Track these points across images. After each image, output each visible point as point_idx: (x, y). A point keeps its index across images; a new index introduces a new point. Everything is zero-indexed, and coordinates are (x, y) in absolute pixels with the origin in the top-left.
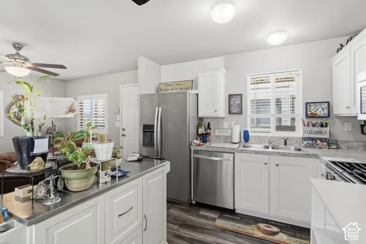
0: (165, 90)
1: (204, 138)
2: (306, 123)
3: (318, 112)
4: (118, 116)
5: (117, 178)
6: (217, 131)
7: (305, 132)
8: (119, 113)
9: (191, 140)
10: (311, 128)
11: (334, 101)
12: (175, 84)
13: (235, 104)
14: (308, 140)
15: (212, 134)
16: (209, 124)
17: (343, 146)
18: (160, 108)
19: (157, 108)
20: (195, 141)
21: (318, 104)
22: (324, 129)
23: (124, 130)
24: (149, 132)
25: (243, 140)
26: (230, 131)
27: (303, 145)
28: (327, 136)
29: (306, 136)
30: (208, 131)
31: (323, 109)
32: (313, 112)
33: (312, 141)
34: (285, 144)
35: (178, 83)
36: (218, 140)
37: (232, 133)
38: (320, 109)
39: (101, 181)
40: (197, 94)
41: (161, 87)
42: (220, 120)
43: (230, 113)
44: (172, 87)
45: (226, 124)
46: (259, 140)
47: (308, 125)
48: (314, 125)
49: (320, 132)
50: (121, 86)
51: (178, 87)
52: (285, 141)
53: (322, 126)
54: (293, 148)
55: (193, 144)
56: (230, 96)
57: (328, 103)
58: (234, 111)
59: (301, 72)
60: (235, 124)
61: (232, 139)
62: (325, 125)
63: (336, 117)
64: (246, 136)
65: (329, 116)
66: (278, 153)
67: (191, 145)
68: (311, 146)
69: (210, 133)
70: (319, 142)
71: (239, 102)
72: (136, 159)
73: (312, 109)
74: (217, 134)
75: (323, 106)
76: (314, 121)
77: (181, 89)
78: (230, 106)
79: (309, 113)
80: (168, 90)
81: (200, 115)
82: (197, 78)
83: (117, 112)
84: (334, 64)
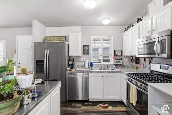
0: (49, 41)
1: (72, 66)
2: (114, 58)
3: (118, 54)
4: (15, 55)
5: (36, 98)
6: (77, 62)
7: (114, 62)
8: (15, 53)
9: (66, 68)
10: (116, 60)
11: (123, 50)
12: (55, 38)
13: (86, 50)
14: (115, 65)
15: (75, 64)
16: (73, 59)
17: (126, 67)
18: (48, 51)
19: (46, 51)
20: (68, 68)
21: (118, 51)
22: (121, 61)
23: (19, 63)
24: (40, 64)
25: (90, 66)
26: (83, 62)
27: (113, 67)
28: (121, 64)
29: (115, 63)
30: (73, 63)
31: (120, 53)
32: (117, 54)
33: (117, 66)
34: (107, 67)
35: (57, 37)
36: (78, 67)
37: (85, 63)
38: (119, 53)
39: (25, 103)
40: (69, 44)
41: (47, 39)
42: (79, 57)
43: (84, 54)
44: (54, 39)
45: (82, 59)
46: (97, 66)
47: (115, 59)
48: (117, 59)
49: (119, 62)
50: (17, 36)
51: (57, 40)
52: (107, 66)
53: (120, 59)
54: (110, 69)
55: (67, 70)
56: (84, 46)
57: (122, 50)
58: (85, 53)
59: (112, 37)
60: (86, 59)
61: (85, 66)
62: (121, 59)
63: (124, 56)
64: (91, 65)
65: (122, 56)
66: (107, 71)
67: (66, 70)
68: (117, 68)
69: (74, 64)
70: (119, 66)
71: (88, 49)
72: (41, 82)
73: (117, 53)
74: (77, 64)
75: (120, 52)
76: (117, 57)
77: (59, 41)
78: (84, 50)
79: (115, 54)
80: (51, 41)
81: (70, 55)
82: (68, 36)
83: (14, 52)
84: (123, 35)
